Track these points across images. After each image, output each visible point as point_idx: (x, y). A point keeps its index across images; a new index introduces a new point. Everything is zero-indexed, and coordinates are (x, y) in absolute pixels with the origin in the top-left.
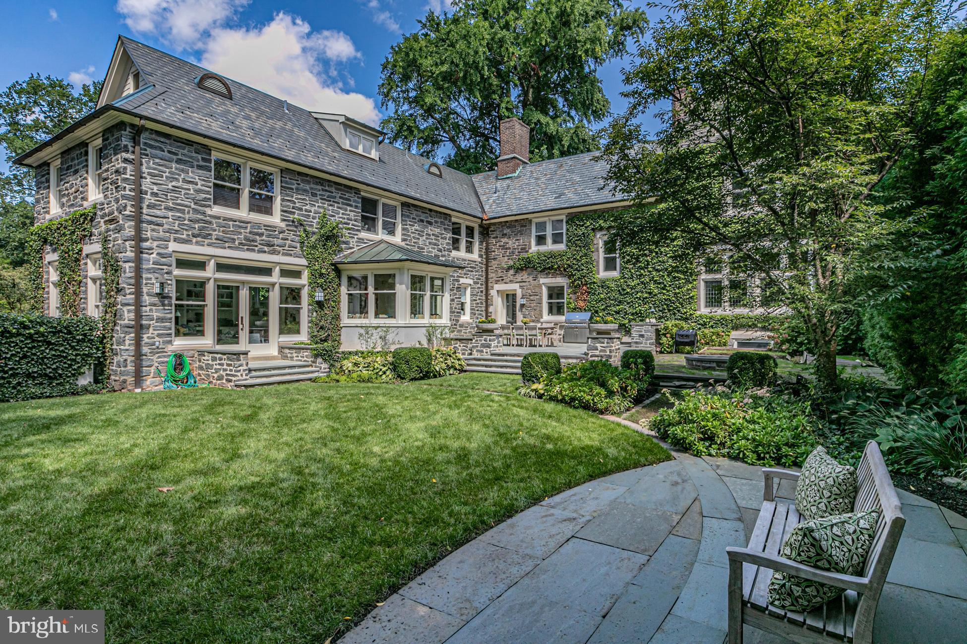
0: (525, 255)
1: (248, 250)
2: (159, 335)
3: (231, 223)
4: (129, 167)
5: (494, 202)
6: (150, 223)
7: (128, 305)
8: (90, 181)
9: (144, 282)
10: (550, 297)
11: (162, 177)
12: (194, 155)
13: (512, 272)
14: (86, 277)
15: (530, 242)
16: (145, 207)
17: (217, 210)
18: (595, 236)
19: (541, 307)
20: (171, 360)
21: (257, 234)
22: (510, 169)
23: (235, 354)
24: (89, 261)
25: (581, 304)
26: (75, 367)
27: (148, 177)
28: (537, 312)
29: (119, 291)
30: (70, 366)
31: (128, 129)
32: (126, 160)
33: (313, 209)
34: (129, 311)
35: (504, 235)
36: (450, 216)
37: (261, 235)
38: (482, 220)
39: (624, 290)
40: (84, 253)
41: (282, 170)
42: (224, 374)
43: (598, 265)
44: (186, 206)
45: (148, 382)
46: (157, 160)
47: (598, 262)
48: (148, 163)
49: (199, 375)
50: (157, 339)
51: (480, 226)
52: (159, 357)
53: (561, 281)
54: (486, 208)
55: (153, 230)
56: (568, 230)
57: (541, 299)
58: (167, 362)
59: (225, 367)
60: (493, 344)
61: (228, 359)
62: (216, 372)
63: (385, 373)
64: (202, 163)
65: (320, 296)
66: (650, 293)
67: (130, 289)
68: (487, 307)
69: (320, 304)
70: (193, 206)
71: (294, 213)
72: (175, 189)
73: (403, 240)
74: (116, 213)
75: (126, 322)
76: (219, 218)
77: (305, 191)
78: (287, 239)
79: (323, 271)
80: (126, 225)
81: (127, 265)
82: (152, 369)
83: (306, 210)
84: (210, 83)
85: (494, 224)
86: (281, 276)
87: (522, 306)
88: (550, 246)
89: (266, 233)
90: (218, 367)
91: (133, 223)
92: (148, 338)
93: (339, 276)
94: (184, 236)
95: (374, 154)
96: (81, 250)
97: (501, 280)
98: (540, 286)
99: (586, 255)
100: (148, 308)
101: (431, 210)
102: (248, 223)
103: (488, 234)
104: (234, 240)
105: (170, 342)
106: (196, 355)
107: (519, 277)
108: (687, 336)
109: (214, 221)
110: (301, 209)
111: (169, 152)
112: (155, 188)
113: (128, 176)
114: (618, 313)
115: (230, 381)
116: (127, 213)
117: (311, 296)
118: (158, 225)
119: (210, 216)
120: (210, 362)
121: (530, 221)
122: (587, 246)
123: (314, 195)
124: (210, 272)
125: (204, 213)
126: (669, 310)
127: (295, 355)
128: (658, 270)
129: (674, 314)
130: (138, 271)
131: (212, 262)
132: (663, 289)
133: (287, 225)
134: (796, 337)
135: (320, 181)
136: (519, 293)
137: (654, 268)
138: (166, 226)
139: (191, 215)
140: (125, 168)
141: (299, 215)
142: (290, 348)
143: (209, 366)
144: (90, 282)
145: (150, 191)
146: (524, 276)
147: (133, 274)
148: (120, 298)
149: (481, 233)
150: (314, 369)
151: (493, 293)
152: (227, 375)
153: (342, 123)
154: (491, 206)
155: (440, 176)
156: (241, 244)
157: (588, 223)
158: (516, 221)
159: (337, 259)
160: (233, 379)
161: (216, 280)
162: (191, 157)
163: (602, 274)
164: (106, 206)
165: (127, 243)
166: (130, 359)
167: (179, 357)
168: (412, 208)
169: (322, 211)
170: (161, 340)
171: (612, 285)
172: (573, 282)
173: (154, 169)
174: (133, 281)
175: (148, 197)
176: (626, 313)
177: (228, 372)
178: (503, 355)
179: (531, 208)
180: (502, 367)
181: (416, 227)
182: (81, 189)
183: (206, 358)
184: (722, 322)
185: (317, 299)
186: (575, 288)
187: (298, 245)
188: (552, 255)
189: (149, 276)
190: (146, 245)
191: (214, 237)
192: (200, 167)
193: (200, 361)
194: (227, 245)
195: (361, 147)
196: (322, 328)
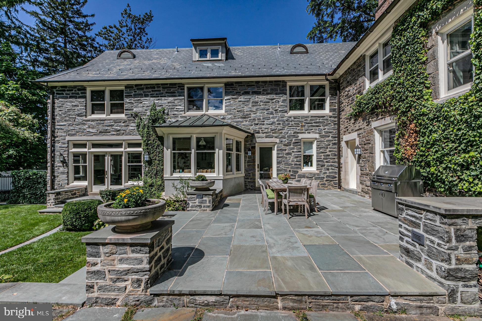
6: (59, 129)
12: (77, 92)
13: (353, 121)
15: (365, 83)
16: (56, 122)
17: (91, 117)
19: (373, 158)
21: (109, 125)
27: (57, 108)
28: (370, 164)
35: (348, 83)
38: (326, 75)
41: (126, 87)
44: (73, 118)
46: (61, 99)
48: (57, 102)
50: (61, 182)
51: (331, 82)
55: (60, 132)
64: (81, 95)
65: (146, 157)
69: (149, 163)
70: (77, 117)
71: (132, 110)
73: (227, 111)
76: (89, 121)
77: (140, 95)
78: (128, 126)
83: (141, 106)
84: (123, 55)
85: (342, 76)
86: (128, 147)
88: (381, 78)
92: (57, 181)
94: (73, 133)
95: (220, 56)
97: (347, 130)
98: (372, 131)
104: (97, 131)
105: (67, 184)
107: (357, 125)
110: (137, 106)
111: (66, 94)
112: (60, 112)
118: (62, 129)
119: (85, 120)
121: (364, 57)
123: (146, 96)
124: (87, 149)
130: (50, 151)
133: (128, 117)
135: (151, 86)
136: (358, 142)
138: (65, 129)
139: (76, 122)
141: (136, 110)
145: (58, 114)
146: (360, 122)
155: (306, 52)
158: (354, 64)
161: (93, 152)
163: (445, 95)
168: (235, 85)
173: (60, 104)
175: (58, 117)
186: (402, 128)
187: (135, 128)
189: (58, 153)
190: (57, 139)
191: (87, 131)
192: (80, 98)
195: (208, 55)
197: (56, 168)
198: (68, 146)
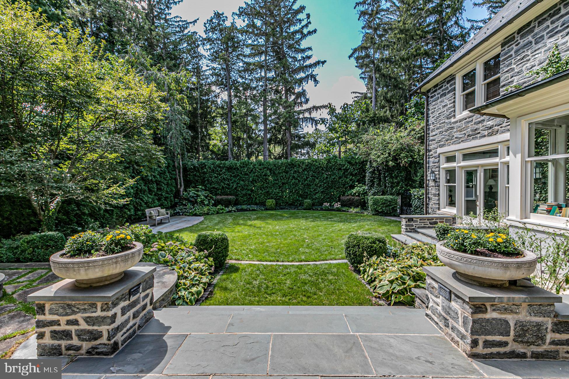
2: (434, 204)
6: (432, 140)
11: (435, 111)
12: (447, 86)
55: (433, 144)
70: (446, 121)
76: (457, 122)
92: (431, 205)
94: (443, 143)
105: (438, 209)
109: (455, 125)
111: (437, 94)
112: (433, 119)
119: (453, 123)
124: (456, 162)
125: (450, 123)
131: (457, 154)
138: (436, 140)
139: (445, 127)
145: (432, 123)
161: (461, 167)
162: (445, 89)
173: (432, 109)
175: (431, 126)
191: (455, 137)
197: (430, 188)
198: (439, 161)
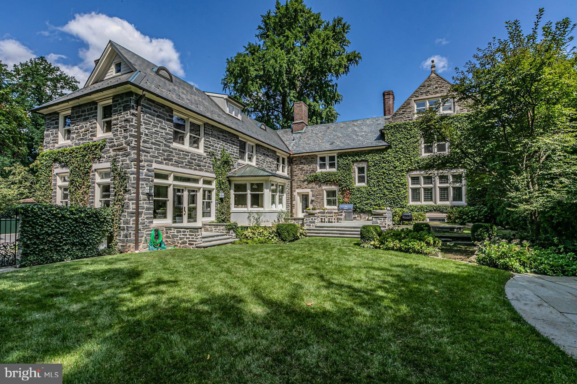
0: (314, 174)
1: (189, 168)
2: (147, 218)
3: (182, 153)
4: (134, 118)
5: (294, 145)
6: (144, 151)
7: (132, 200)
8: (98, 125)
9: (140, 186)
10: (328, 196)
11: (150, 124)
12: (165, 112)
13: (306, 183)
14: (94, 183)
15: (316, 167)
16: (141, 142)
17: (175, 145)
18: (353, 165)
19: (323, 202)
20: (153, 233)
21: (193, 159)
22: (300, 128)
23: (196, 229)
24: (96, 173)
25: (346, 200)
26: (99, 238)
27: (143, 124)
28: (321, 204)
29: (126, 191)
30: (96, 237)
31: (134, 96)
32: (133, 114)
33: (218, 146)
34: (133, 204)
35: (302, 163)
36: (276, 152)
37: (195, 160)
38: (290, 154)
39: (370, 193)
40: (93, 169)
41: (205, 124)
42: (187, 240)
43: (355, 180)
44: (161, 142)
45: (141, 246)
46: (148, 115)
47: (355, 178)
48: (143, 116)
49: (167, 241)
50: (146, 220)
51: (289, 158)
52: (147, 231)
53: (334, 188)
54: (290, 148)
55: (145, 156)
56: (338, 161)
57: (323, 197)
58: (151, 234)
59: (188, 236)
60: (316, 221)
61: (190, 231)
62: (181, 240)
63: (273, 237)
64: (169, 118)
65: (222, 195)
66: (384, 194)
67: (133, 191)
68: (292, 201)
69: (221, 200)
70: (164, 142)
71: (210, 148)
72: (156, 133)
73: (257, 164)
74: (124, 145)
75: (131, 210)
76: (176, 149)
77: (215, 136)
78: (207, 163)
79: (224, 181)
80: (132, 152)
81: (132, 176)
82: (143, 239)
83: (216, 147)
84: (162, 72)
85: (296, 157)
86: (204, 184)
87: (312, 201)
88: (328, 169)
89: (197, 159)
90: (182, 236)
91: (136, 151)
92: (142, 220)
93: (230, 184)
94: (160, 160)
95: (239, 117)
96: (91, 167)
97: (300, 187)
98: (322, 190)
99: (349, 174)
100: (142, 202)
101: (268, 149)
102: (190, 153)
103: (292, 162)
104: (183, 162)
105: (152, 222)
106: (164, 230)
107: (310, 186)
108: (408, 216)
109: (174, 151)
110: (213, 146)
111: (154, 111)
112: (147, 131)
113: (134, 124)
114: (367, 204)
115: (193, 244)
116: (133, 145)
117: (217, 195)
118: (147, 153)
119: (172, 148)
120: (176, 234)
121: (317, 156)
122: (349, 170)
123: (219, 138)
124: (170, 181)
125: (169, 147)
126: (394, 203)
127: (213, 229)
128: (388, 183)
129: (397, 205)
130: (138, 179)
131: (172, 175)
132: (391, 192)
133: (207, 155)
134: (462, 216)
135: (222, 131)
136: (310, 194)
137: (386, 182)
138: (151, 154)
139: (163, 147)
140: (132, 119)
141: (212, 149)
142: (210, 225)
143: (174, 236)
144: (96, 186)
145: (144, 133)
146: (313, 185)
147: (135, 182)
148: (127, 196)
149: (288, 161)
150: (228, 237)
151: (295, 194)
152: (189, 241)
153: (226, 99)
154: (293, 147)
155: (265, 130)
156: (186, 165)
157: (350, 158)
158: (309, 156)
159: (229, 174)
160: (195, 243)
161: (174, 185)
162: (164, 114)
163: (357, 184)
164: (115, 141)
165: (132, 163)
166: (133, 232)
167: (157, 231)
168: (260, 147)
169: (222, 147)
170: (148, 221)
171: (364, 190)
172: (342, 189)
173: (147, 120)
174: (135, 186)
175: (143, 136)
176: (371, 205)
177: (191, 239)
178: (323, 227)
179: (317, 149)
180: (326, 233)
181: (262, 157)
182: (91, 130)
183: (172, 231)
184: (421, 209)
185: (220, 197)
186: (343, 192)
187: (212, 166)
188: (330, 174)
189: (143, 182)
190: (142, 164)
191: (174, 160)
192: (168, 120)
193: (167, 233)
194: (180, 165)
195: (234, 112)
196: (222, 213)
